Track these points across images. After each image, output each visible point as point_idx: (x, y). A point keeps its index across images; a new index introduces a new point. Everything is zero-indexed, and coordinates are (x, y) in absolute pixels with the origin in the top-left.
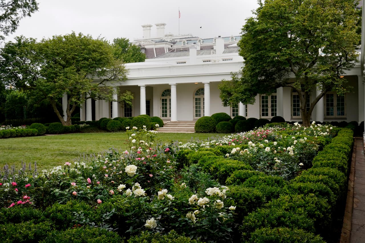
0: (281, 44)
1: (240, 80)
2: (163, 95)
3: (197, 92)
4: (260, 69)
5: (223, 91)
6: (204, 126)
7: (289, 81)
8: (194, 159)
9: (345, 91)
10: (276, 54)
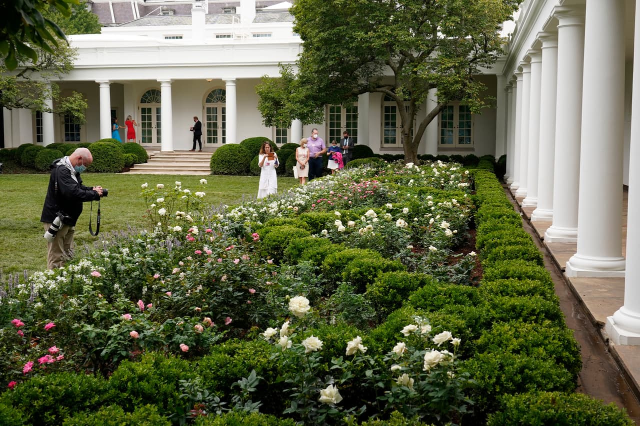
0: (376, 16)
1: (297, 78)
2: (143, 101)
3: (210, 96)
4: (336, 60)
5: (266, 99)
6: (229, 162)
7: (382, 83)
8: (274, 243)
9: (483, 105)
10: (366, 33)
